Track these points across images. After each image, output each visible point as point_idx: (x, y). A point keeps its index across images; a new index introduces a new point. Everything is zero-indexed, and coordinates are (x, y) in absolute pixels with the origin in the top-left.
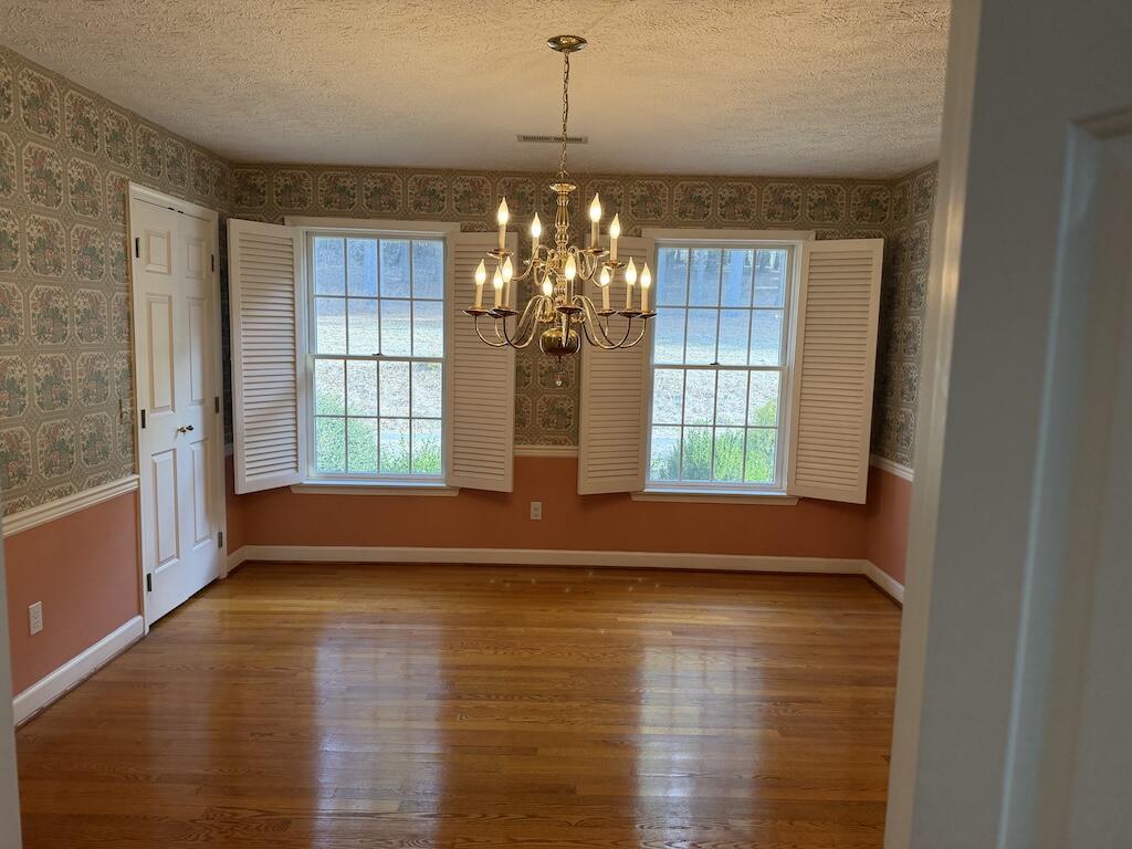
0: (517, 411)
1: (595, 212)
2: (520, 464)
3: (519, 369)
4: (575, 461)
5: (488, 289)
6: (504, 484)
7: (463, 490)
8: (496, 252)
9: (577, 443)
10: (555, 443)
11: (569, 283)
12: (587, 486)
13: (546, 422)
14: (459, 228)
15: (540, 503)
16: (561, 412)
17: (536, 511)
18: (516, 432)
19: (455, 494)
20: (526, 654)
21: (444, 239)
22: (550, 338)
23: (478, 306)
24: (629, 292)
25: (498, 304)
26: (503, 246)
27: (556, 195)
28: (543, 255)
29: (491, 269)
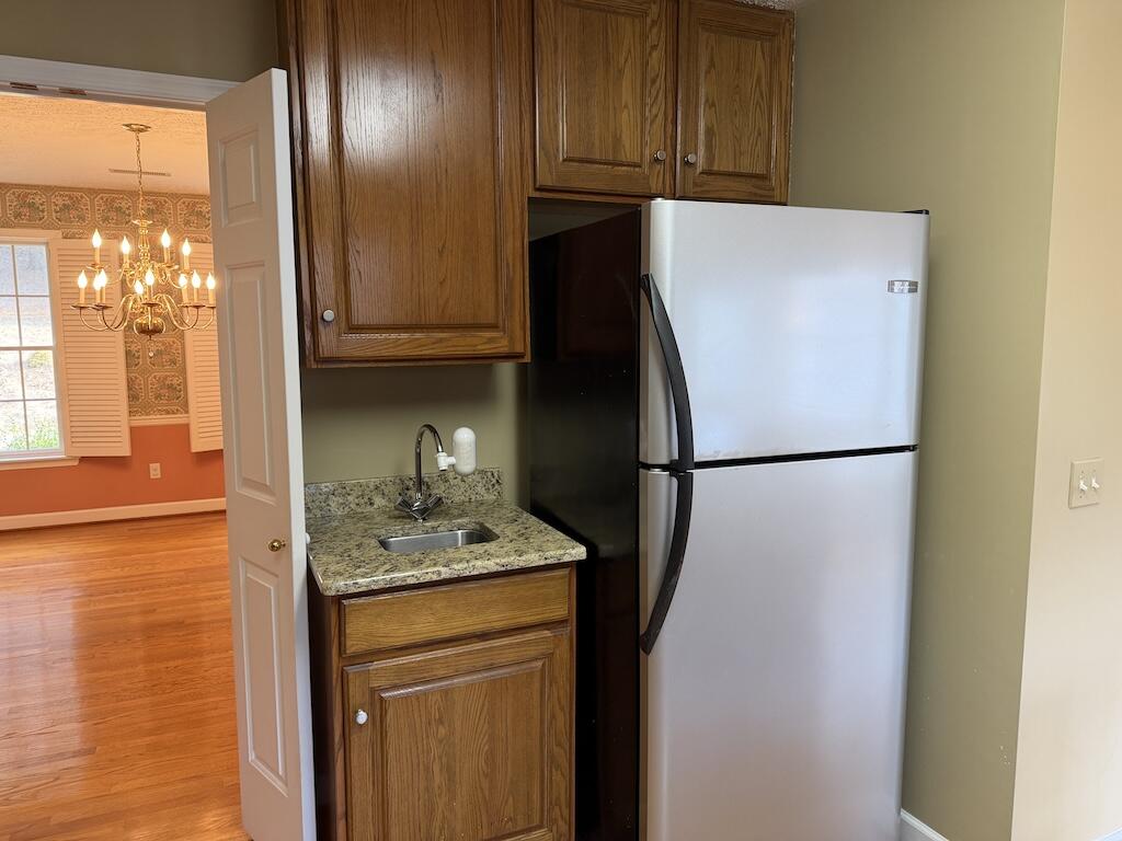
0: (129, 388)
1: (166, 240)
2: (135, 432)
3: (128, 353)
4: (187, 427)
5: (90, 291)
6: (123, 449)
7: (83, 459)
8: (93, 266)
9: (187, 412)
10: (168, 413)
11: (149, 287)
12: (198, 445)
13: (158, 397)
14: (60, 236)
15: (158, 464)
16: (170, 387)
17: (155, 470)
18: (130, 406)
19: (76, 463)
20: (149, 567)
21: (47, 244)
22: (141, 324)
23: (82, 302)
24: (195, 291)
25: (98, 301)
26: (98, 262)
27: (137, 227)
28: (131, 266)
29: (91, 276)
